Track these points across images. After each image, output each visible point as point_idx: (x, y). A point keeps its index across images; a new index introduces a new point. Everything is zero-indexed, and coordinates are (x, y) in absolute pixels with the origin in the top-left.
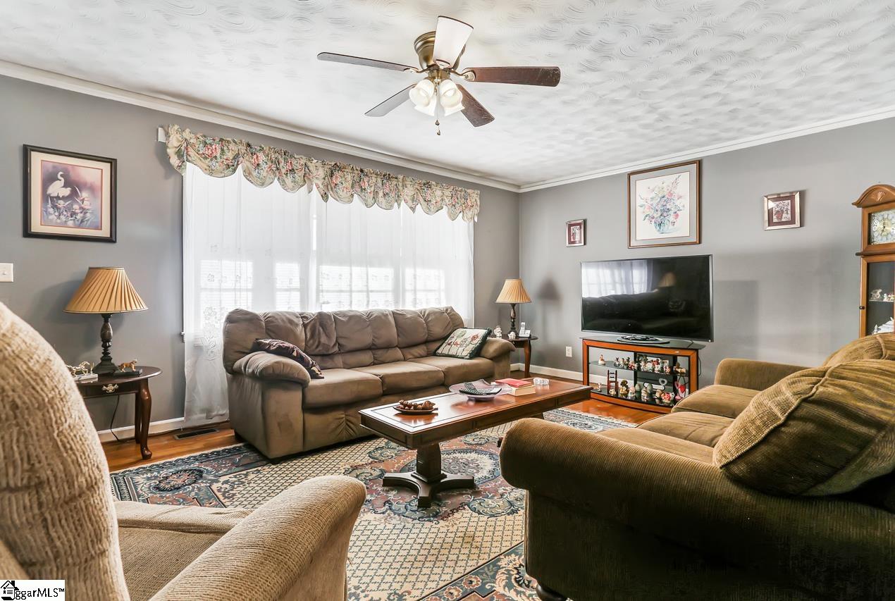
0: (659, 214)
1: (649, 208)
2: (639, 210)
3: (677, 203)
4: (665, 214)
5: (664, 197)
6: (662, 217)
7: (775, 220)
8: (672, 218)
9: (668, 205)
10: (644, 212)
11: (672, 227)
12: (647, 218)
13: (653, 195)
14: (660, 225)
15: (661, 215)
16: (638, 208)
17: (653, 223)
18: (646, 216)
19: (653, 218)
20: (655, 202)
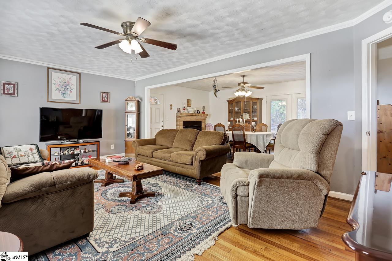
0: (63, 89)
1: (59, 86)
2: (53, 86)
3: (71, 87)
4: (66, 90)
5: (65, 83)
6: (64, 91)
7: (103, 100)
8: (69, 92)
9: (67, 86)
10: (56, 87)
11: (69, 96)
12: (57, 90)
13: (60, 81)
14: (64, 94)
15: (64, 90)
16: (53, 85)
17: (60, 92)
18: (57, 89)
19: (60, 90)
20: (61, 84)
